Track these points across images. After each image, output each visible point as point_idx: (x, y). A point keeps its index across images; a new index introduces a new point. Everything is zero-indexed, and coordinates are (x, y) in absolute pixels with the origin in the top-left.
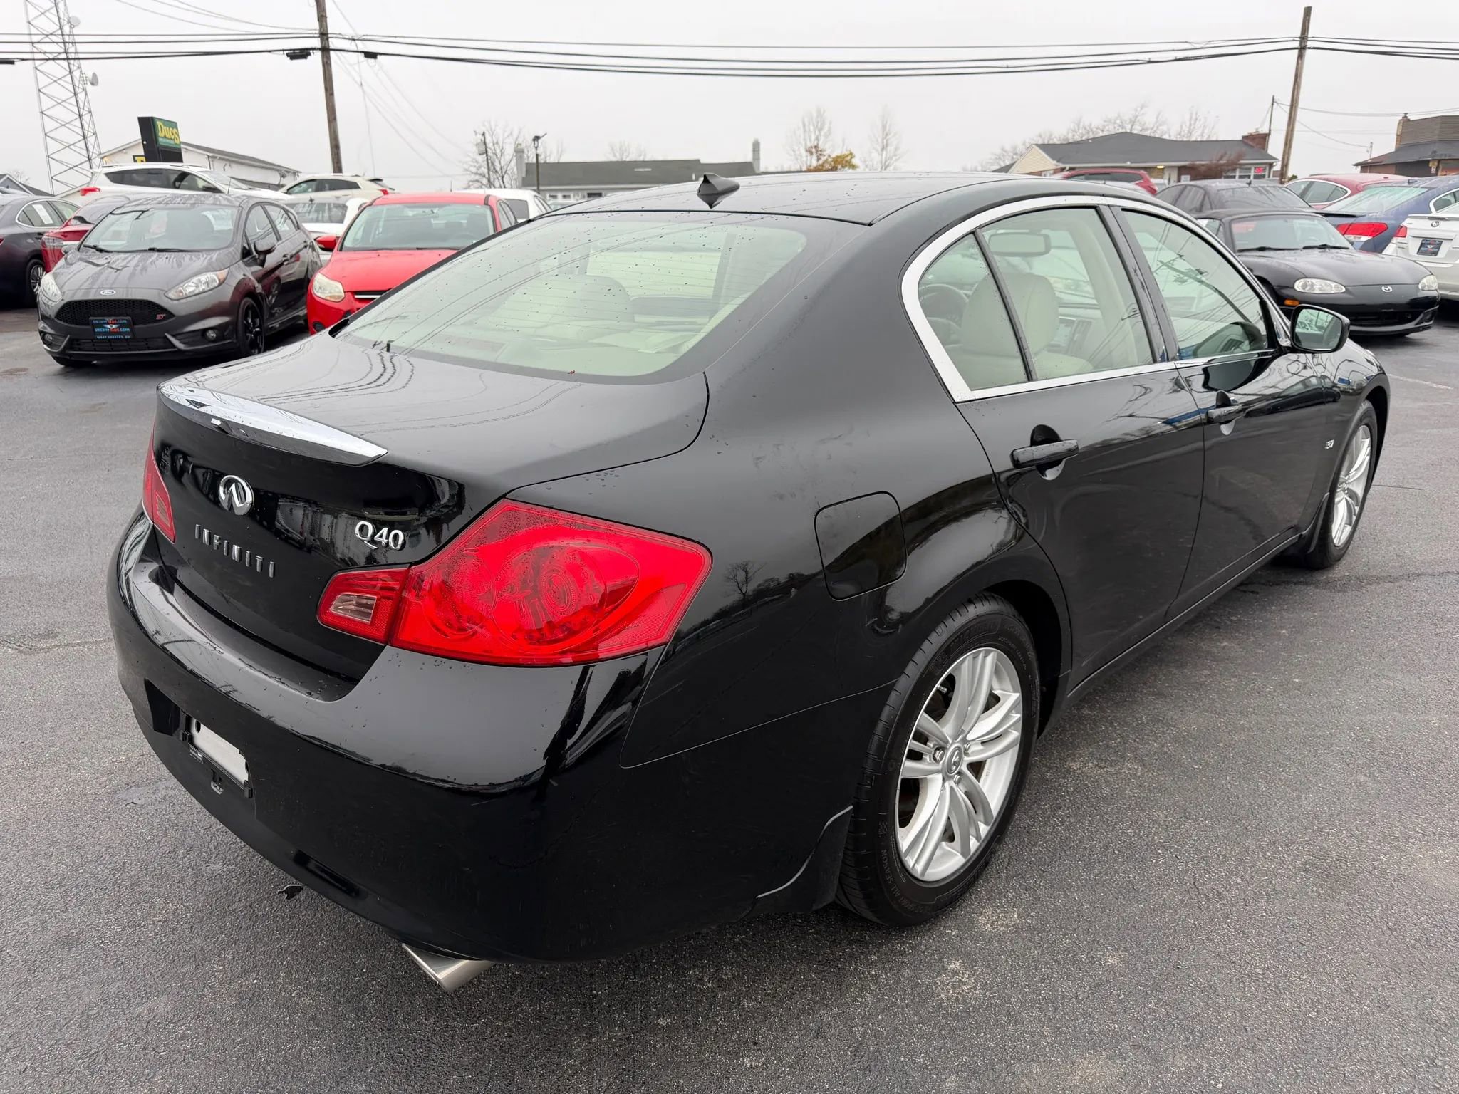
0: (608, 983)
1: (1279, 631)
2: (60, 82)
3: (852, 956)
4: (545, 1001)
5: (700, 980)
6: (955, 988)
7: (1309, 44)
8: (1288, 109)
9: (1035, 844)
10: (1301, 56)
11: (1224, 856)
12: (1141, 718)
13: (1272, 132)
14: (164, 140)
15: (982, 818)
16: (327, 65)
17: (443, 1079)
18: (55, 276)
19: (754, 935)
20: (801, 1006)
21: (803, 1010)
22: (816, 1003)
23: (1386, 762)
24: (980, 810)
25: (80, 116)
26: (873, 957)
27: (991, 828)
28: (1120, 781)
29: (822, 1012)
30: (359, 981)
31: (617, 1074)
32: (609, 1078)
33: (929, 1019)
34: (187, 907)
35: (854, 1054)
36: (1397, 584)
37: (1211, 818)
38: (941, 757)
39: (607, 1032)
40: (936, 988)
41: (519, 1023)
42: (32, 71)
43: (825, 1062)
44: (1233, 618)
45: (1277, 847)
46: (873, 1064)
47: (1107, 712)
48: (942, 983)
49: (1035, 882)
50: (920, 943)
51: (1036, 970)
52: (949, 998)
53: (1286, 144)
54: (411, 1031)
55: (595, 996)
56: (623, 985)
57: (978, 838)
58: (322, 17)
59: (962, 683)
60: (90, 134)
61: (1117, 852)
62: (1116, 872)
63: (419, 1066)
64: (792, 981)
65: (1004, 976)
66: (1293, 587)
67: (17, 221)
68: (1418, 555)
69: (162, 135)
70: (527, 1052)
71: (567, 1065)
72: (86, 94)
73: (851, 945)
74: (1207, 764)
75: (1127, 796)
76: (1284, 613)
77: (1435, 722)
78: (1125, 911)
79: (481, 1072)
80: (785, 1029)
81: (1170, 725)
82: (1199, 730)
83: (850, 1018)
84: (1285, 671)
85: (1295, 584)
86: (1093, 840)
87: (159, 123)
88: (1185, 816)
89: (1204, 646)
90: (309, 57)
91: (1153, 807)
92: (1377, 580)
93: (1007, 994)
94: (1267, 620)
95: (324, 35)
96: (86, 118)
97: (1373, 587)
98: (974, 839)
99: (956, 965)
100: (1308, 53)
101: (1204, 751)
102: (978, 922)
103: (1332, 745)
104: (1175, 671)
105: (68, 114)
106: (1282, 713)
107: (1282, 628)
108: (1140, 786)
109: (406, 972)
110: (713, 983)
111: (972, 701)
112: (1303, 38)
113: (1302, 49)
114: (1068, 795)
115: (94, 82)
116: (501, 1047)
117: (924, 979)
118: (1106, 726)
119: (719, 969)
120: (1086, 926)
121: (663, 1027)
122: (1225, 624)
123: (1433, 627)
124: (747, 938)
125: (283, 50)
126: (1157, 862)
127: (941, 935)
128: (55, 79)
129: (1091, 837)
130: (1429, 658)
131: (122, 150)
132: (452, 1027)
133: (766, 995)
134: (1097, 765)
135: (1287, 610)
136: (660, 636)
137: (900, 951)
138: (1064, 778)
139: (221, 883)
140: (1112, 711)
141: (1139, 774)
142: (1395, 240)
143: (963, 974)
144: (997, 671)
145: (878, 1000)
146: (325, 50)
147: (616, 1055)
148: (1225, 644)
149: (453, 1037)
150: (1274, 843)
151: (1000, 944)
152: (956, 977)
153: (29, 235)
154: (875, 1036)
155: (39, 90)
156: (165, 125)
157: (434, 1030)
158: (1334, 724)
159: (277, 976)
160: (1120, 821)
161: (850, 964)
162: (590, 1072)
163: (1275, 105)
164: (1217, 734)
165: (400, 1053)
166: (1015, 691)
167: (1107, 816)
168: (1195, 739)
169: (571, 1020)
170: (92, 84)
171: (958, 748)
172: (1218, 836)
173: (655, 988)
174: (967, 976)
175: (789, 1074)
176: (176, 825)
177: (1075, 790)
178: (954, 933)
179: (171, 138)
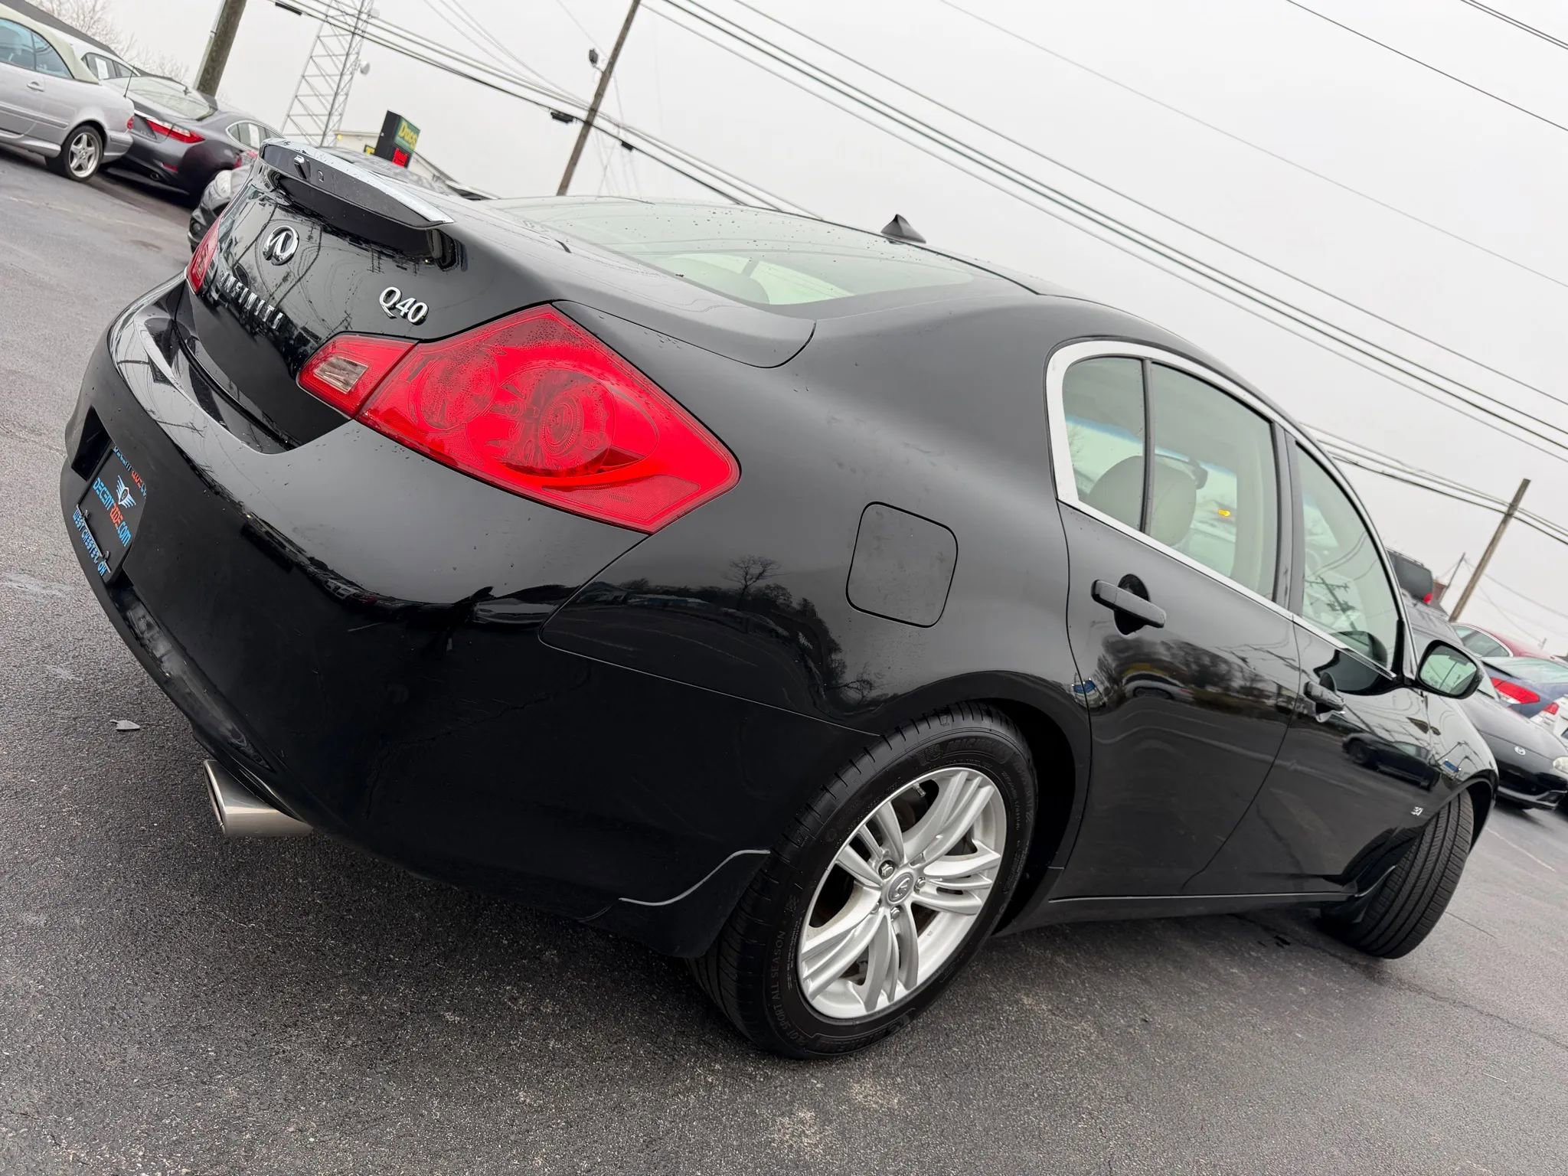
0: (412, 955)
1: (1298, 986)
2: (333, 58)
3: (695, 1054)
4: (333, 939)
5: (514, 1000)
6: (794, 1136)
7: (1517, 514)
8: (1473, 570)
9: (950, 1048)
10: (1505, 522)
11: (1154, 1153)
12: (1117, 992)
13: (1451, 588)
14: (401, 140)
15: (904, 978)
16: (583, 137)
17: (174, 955)
18: (234, 176)
19: (597, 987)
20: (612, 1073)
21: (613, 1078)
22: (630, 1077)
23: (1368, 1149)
24: (905, 967)
25: (336, 94)
26: (717, 1066)
27: (909, 995)
28: (1069, 1036)
29: (632, 1089)
30: (143, 830)
31: (369, 1040)
32: (358, 1039)
33: (750, 1151)
34: (8, 689)
35: (648, 1144)
36: (1438, 1003)
37: (1155, 1113)
38: (889, 874)
39: (383, 997)
40: (773, 1125)
41: (291, 945)
43: (610, 1137)
44: (1253, 953)
45: (1216, 1171)
46: (663, 1163)
47: (1082, 971)
48: (782, 1124)
49: (933, 1082)
50: (777, 1077)
51: (894, 1160)
52: (782, 1142)
53: (1462, 598)
54: (169, 898)
55: (390, 960)
56: (426, 964)
57: (890, 997)
58: (599, 95)
59: (944, 799)
60: (336, 113)
61: (1036, 1095)
62: (1027, 1112)
63: (155, 932)
64: (615, 1046)
65: (854, 1150)
66: (1328, 956)
67: (227, 130)
68: (1470, 988)
69: (402, 135)
70: (284, 974)
71: (319, 1006)
72: (352, 78)
73: (699, 1044)
74: (1171, 1063)
75: (1070, 1052)
76: (1309, 974)
77: (1437, 1139)
78: (1020, 1152)
79: (220, 969)
80: (582, 1085)
81: (1146, 1012)
82: (1176, 1029)
83: (662, 1109)
84: (1290, 1021)
85: (1331, 955)
86: (1015, 1073)
87: (404, 124)
88: (1126, 1099)
89: (1212, 962)
90: (569, 124)
91: (1095, 1074)
92: (1420, 990)
93: (849, 1167)
94: (1288, 971)
95: (593, 111)
96: (341, 98)
97: (1413, 994)
98: (886, 996)
99: (807, 1115)
100: (1513, 522)
101: (1173, 1050)
102: (851, 1088)
103: (1315, 1108)
104: (1171, 969)
105: (326, 89)
106: (1271, 1056)
107: (1301, 985)
108: (1089, 1049)
109: (198, 846)
110: (527, 1008)
111: (947, 830)
112: (1513, 506)
113: (1508, 515)
114: (1007, 1022)
115: (365, 71)
116: (258, 956)
117: (765, 1112)
118: (1076, 982)
119: (541, 999)
120: (970, 1146)
121: (447, 1021)
122: (1243, 954)
123: (1464, 1056)
124: (588, 986)
125: (550, 108)
126: (1076, 1124)
127: (804, 1081)
128: (331, 54)
129: (1014, 1069)
130: (1450, 1080)
131: (358, 136)
132: (215, 915)
133: (580, 1045)
134: (1051, 1011)
135: (1314, 974)
136: (645, 522)
137: (751, 1074)
138: (1010, 1006)
139: (59, 686)
140: (1088, 973)
141: (1092, 1038)
142: (1543, 713)
143: (810, 1126)
144: (986, 812)
145: (702, 1107)
146: (588, 124)
147: (380, 1022)
148: (1235, 970)
149: (211, 924)
150: (1215, 1166)
151: (866, 1119)
152: (800, 1125)
153: (230, 147)
154: (680, 1138)
155: (312, 56)
156: (409, 127)
157: (194, 909)
158: (1324, 1090)
159: (59, 787)
160: (1052, 1069)
161: (689, 1061)
162: (340, 1024)
163: (1463, 562)
164: (1193, 1042)
165: (143, 911)
166: (996, 850)
167: (1040, 1060)
168: (1168, 1036)
169: (350, 969)
170: (362, 72)
171: (910, 875)
172: (1155, 1132)
173: (460, 983)
174: (813, 1131)
175: (562, 1129)
176: (48, 622)
177: (1016, 1021)
178: (818, 1086)
179: (407, 142)
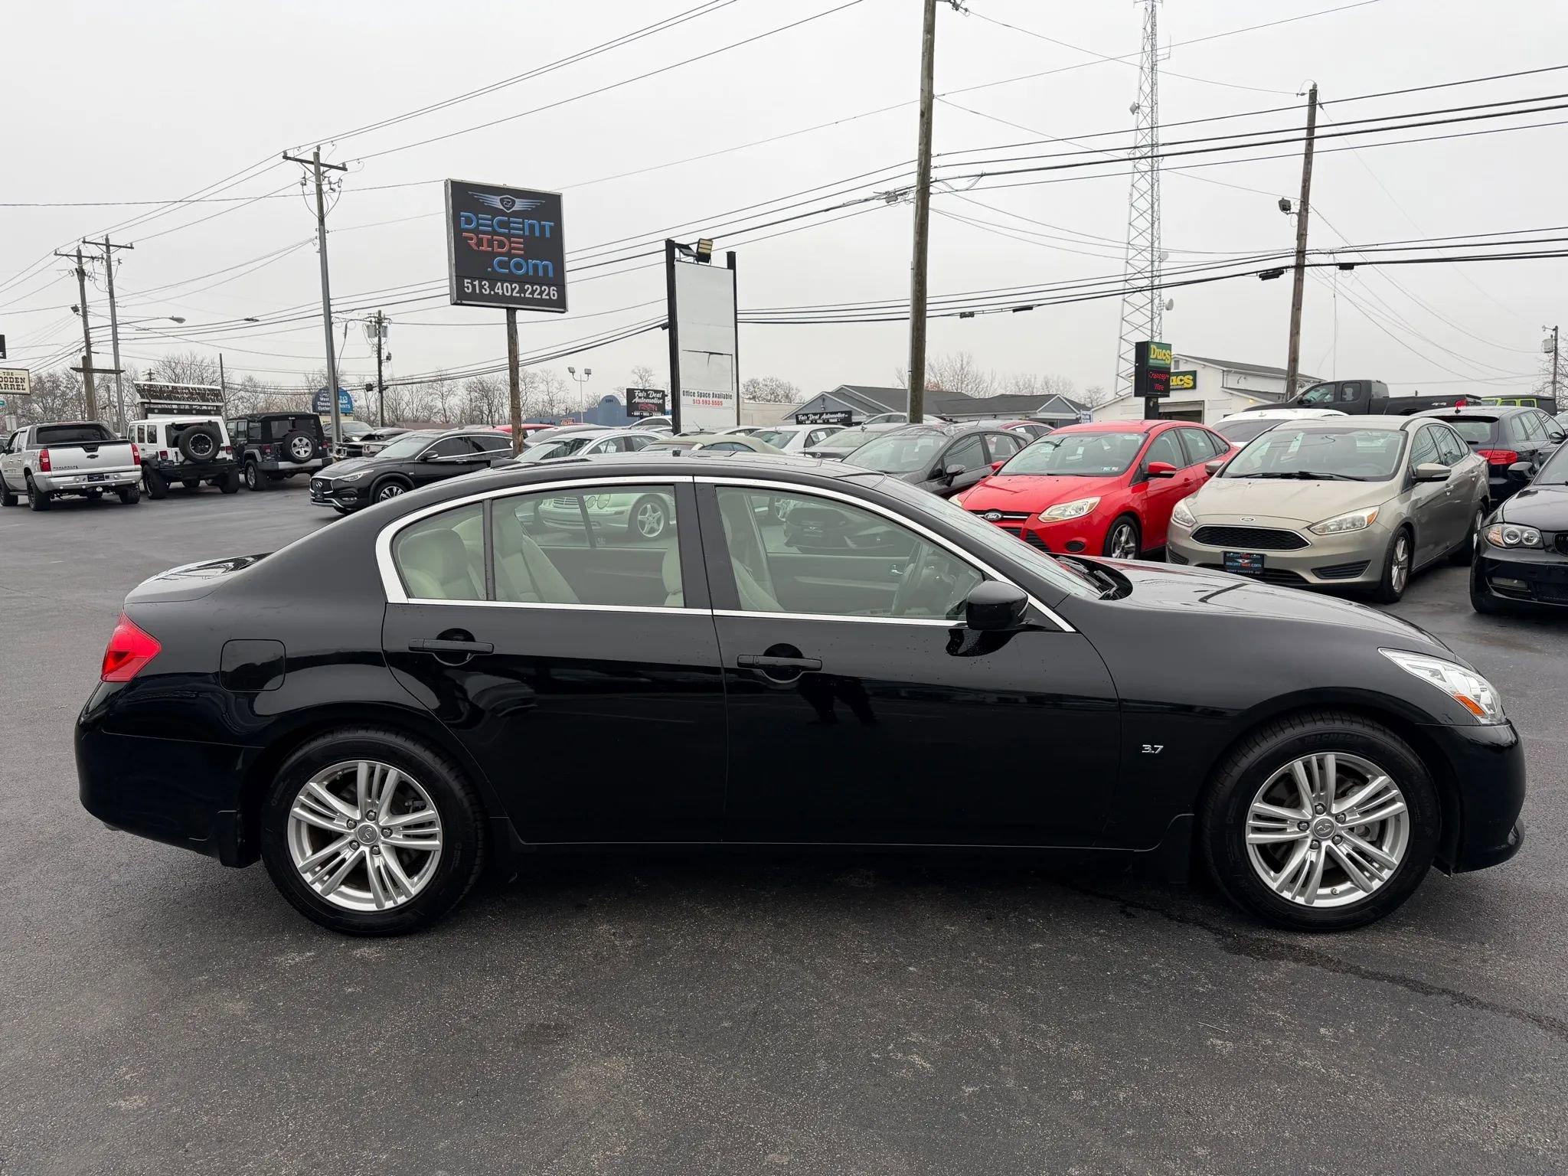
2: (1141, 309)
14: (1155, 361)
16: (1299, 281)
38: (354, 827)
42: (1121, 302)
58: (1302, 236)
69: (1154, 357)
72: (1161, 319)
90: (1281, 276)
95: (1301, 253)
115: (1169, 304)
125: (1257, 272)
128: (1137, 308)
146: (1300, 267)
155: (1123, 319)
156: (1158, 348)
178: (342, 946)
179: (1162, 360)
